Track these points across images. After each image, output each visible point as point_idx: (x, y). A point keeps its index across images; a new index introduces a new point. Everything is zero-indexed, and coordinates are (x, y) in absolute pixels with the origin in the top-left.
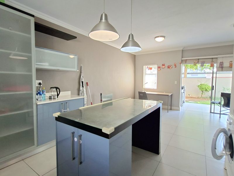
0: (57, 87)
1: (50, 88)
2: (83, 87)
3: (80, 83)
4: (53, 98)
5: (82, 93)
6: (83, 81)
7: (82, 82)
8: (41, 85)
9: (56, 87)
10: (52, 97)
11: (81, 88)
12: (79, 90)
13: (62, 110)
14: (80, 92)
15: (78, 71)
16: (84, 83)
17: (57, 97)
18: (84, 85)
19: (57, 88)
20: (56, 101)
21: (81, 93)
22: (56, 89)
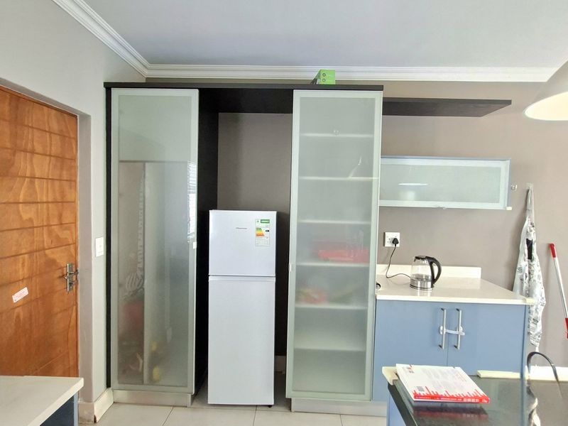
0: (433, 259)
1: (414, 258)
2: (530, 257)
3: (521, 246)
4: (419, 286)
5: (526, 280)
6: (533, 237)
7: (529, 243)
8: (398, 245)
9: (428, 258)
10: (417, 284)
11: (523, 263)
12: (513, 267)
13: (441, 328)
14: (518, 275)
15: (510, 208)
16: (534, 247)
17: (432, 286)
18: (534, 254)
19: (432, 261)
20: (427, 297)
21: (522, 280)
22: (431, 264)
